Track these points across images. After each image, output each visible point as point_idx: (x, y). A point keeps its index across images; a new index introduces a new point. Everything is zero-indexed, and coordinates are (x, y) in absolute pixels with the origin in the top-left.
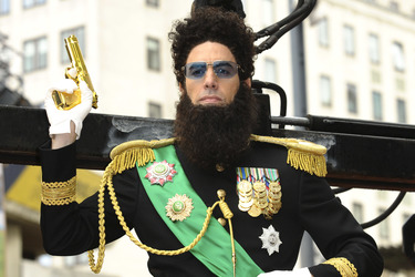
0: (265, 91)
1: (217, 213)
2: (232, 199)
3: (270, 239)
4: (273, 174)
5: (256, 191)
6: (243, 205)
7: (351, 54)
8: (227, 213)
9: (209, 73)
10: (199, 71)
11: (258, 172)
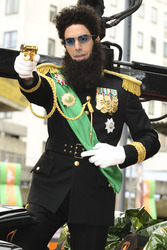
0: (112, 47)
1: (87, 109)
2: (94, 103)
3: (110, 125)
4: (115, 92)
5: (106, 100)
6: (98, 107)
7: (155, 23)
8: (91, 109)
11: (107, 91)
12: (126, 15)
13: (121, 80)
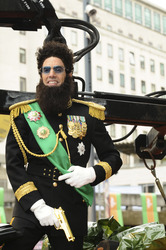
0: (76, 80)
2: (66, 130)
5: (76, 126)
6: (70, 133)
8: (64, 136)
9: (52, 71)
10: (48, 70)
11: (77, 118)
12: (86, 51)
13: (87, 107)
